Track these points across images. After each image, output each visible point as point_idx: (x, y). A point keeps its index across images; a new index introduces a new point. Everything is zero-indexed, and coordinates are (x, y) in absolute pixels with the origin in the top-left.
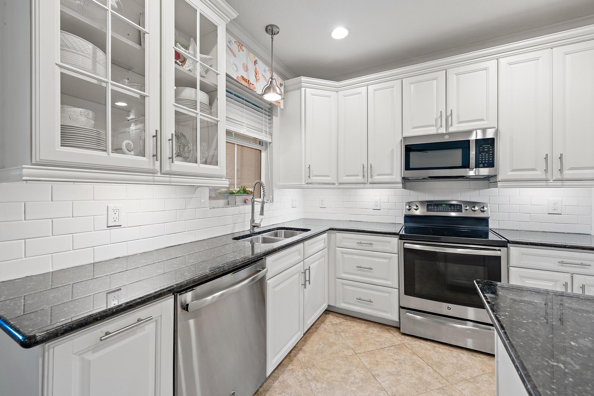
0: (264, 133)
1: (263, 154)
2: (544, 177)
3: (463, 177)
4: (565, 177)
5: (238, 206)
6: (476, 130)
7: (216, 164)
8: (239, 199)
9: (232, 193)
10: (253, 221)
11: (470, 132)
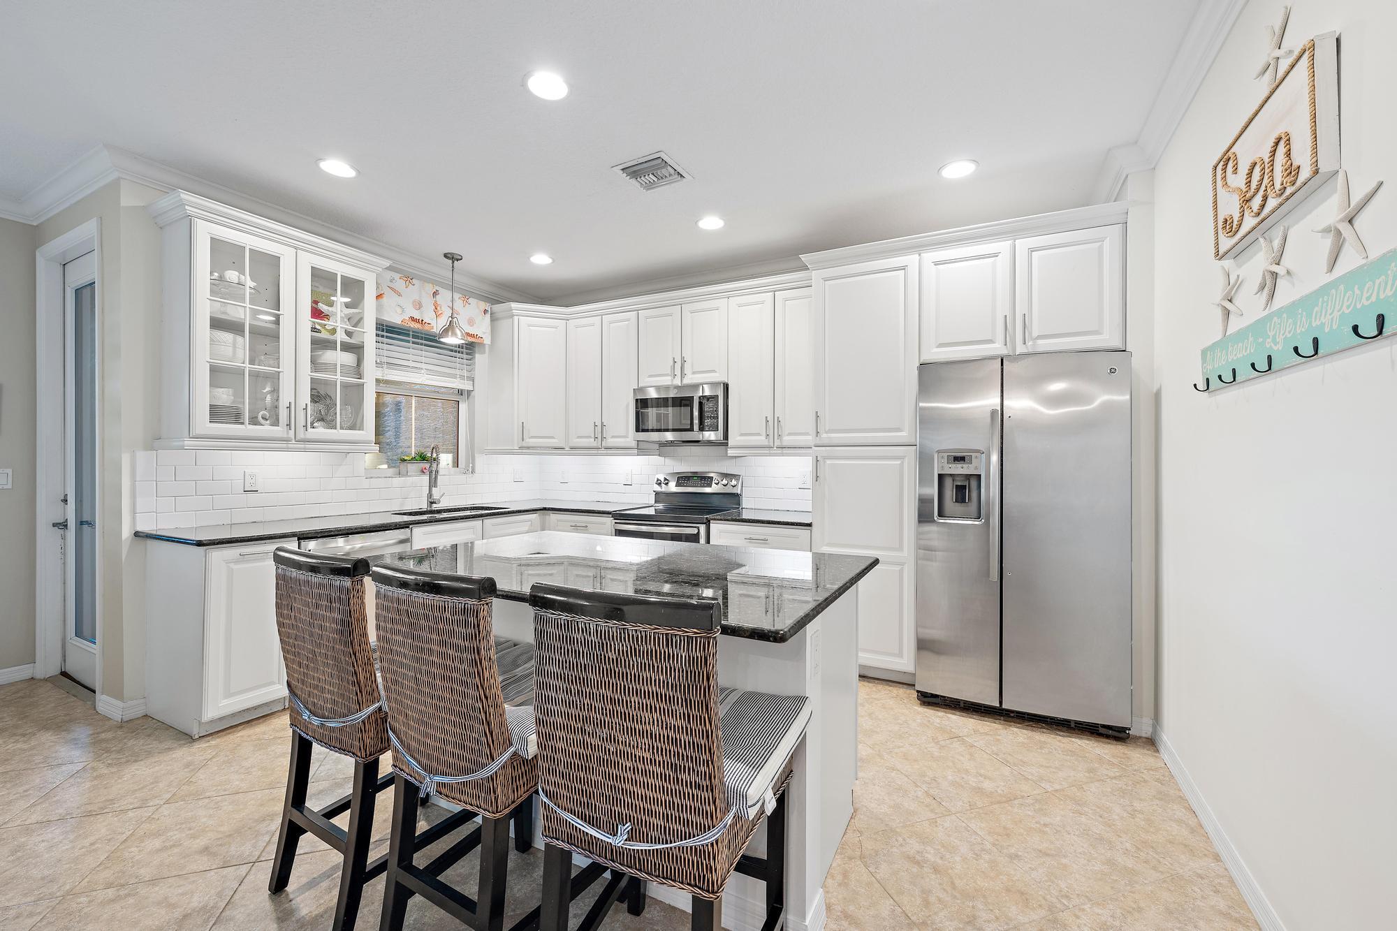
0: (458, 379)
1: (463, 407)
2: (766, 443)
3: (698, 442)
4: (785, 444)
5: (410, 476)
6: (702, 384)
7: (361, 428)
8: (413, 468)
9: (404, 460)
10: (431, 495)
11: (695, 387)
